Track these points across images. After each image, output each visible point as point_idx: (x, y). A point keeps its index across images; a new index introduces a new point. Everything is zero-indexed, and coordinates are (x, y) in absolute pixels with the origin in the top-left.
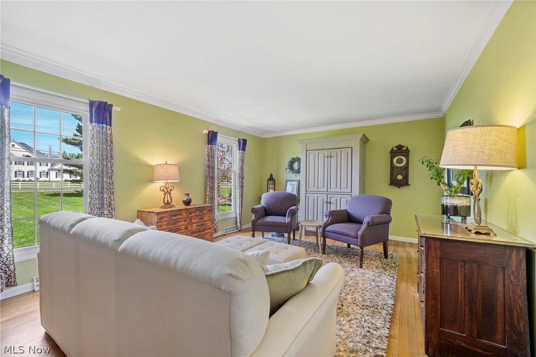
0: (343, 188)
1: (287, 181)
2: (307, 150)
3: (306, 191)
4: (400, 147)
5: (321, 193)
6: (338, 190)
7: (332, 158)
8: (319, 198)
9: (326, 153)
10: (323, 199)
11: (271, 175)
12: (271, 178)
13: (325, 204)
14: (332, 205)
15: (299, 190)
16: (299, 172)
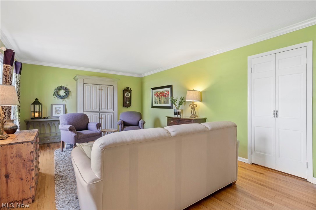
0: (109, 109)
1: (52, 105)
2: (84, 83)
3: (84, 112)
4: (128, 88)
5: (96, 112)
6: (106, 110)
7: (102, 91)
8: (94, 116)
9: (98, 87)
10: (97, 116)
11: (37, 99)
12: (37, 102)
13: (98, 119)
14: (102, 119)
15: (66, 112)
16: (66, 98)
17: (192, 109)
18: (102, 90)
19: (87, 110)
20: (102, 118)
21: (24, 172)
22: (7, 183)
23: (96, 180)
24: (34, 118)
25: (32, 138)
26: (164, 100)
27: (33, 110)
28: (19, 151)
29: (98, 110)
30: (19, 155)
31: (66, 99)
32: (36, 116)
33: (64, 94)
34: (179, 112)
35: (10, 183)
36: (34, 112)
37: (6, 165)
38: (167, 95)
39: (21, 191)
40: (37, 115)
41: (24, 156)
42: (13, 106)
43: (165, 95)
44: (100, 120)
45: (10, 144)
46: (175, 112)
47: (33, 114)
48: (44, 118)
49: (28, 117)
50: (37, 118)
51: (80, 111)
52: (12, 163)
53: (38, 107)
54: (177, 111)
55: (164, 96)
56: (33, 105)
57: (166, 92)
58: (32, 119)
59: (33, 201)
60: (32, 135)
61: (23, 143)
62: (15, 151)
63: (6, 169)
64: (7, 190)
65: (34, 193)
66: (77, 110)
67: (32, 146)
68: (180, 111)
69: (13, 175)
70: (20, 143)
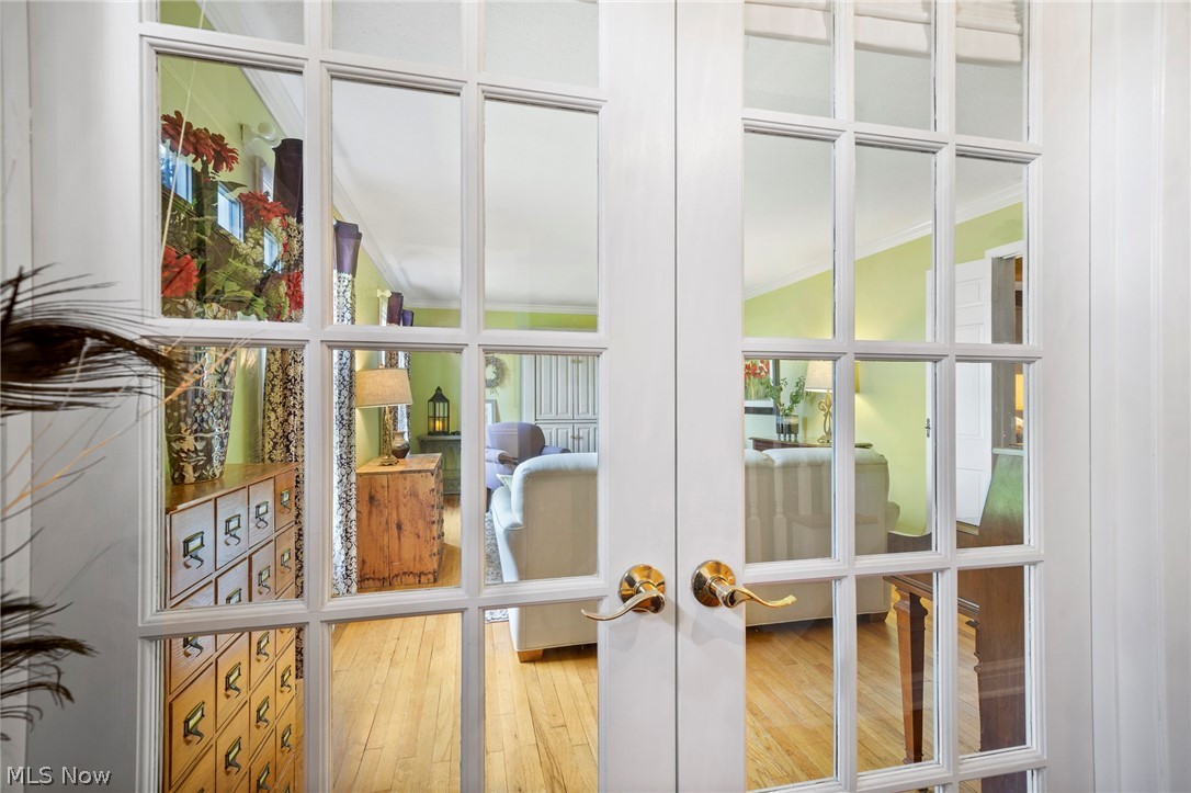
3: (536, 420)
5: (565, 421)
6: (591, 415)
7: (580, 365)
8: (559, 431)
10: (567, 433)
11: (439, 389)
12: (439, 397)
13: (570, 440)
14: (581, 441)
15: (497, 418)
16: (497, 384)
17: (826, 416)
18: (581, 362)
19: (543, 416)
20: (579, 438)
21: (421, 524)
22: (399, 537)
23: (515, 525)
24: (433, 433)
25: (432, 466)
26: (756, 388)
27: (431, 414)
28: (414, 487)
29: (570, 415)
30: (414, 494)
31: (498, 389)
32: (437, 429)
33: (493, 376)
34: (789, 426)
35: (403, 539)
36: (434, 418)
37: (397, 507)
38: (763, 373)
39: (417, 557)
40: (439, 425)
41: (422, 497)
42: (399, 406)
43: (758, 371)
44: (576, 441)
45: (402, 472)
46: (778, 425)
47: (432, 424)
48: (454, 434)
49: (423, 431)
50: (439, 433)
51: (529, 419)
52: (405, 506)
53: (440, 408)
54: (786, 421)
55: (755, 374)
56: (431, 403)
57: (761, 365)
58: (430, 434)
59: (435, 580)
60: (433, 462)
61: (419, 472)
62: (408, 484)
63: (398, 514)
64: (399, 551)
65: (436, 566)
66: (521, 417)
67: (433, 479)
68: (792, 421)
69: (407, 526)
70: (414, 472)
